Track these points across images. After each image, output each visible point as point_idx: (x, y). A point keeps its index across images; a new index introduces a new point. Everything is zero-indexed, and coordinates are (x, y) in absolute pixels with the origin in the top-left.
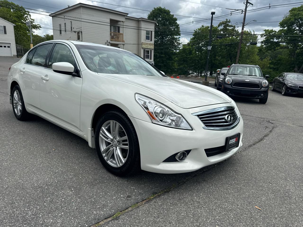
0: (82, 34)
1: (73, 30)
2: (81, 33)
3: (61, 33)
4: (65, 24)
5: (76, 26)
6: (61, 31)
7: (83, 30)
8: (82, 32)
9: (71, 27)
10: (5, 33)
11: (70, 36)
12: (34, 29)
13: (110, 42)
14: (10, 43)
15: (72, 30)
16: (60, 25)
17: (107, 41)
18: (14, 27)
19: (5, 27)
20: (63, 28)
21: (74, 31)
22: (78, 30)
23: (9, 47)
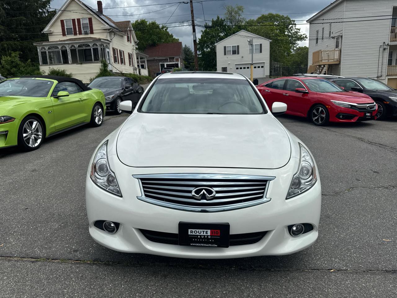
0: (342, 39)
1: (332, 35)
2: (340, 39)
3: (317, 43)
4: (323, 29)
5: (336, 29)
6: (317, 39)
7: (343, 33)
8: (342, 37)
9: (330, 32)
10: (261, 52)
11: (327, 45)
12: (299, 41)
13: (389, 43)
14: (264, 63)
15: (330, 36)
16: (318, 32)
17: (384, 43)
18: (271, 43)
19: (261, 45)
20: (320, 36)
21: (332, 37)
22: (337, 34)
23: (262, 67)
